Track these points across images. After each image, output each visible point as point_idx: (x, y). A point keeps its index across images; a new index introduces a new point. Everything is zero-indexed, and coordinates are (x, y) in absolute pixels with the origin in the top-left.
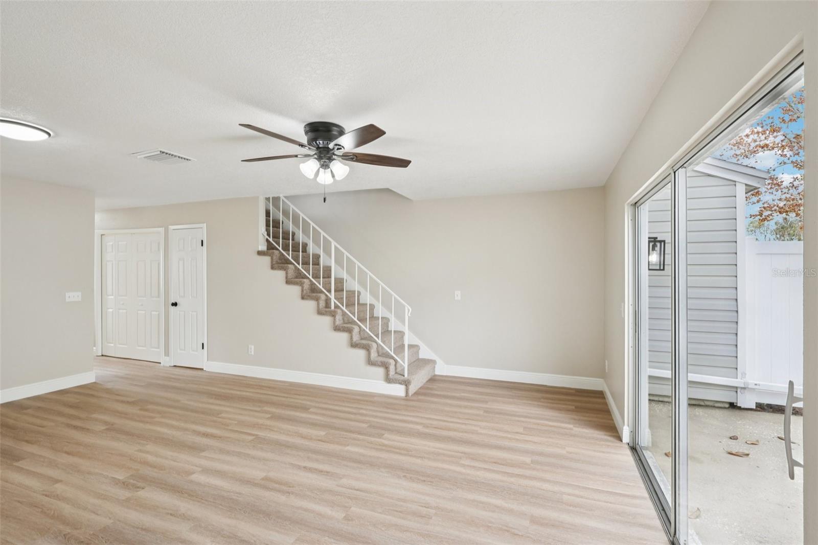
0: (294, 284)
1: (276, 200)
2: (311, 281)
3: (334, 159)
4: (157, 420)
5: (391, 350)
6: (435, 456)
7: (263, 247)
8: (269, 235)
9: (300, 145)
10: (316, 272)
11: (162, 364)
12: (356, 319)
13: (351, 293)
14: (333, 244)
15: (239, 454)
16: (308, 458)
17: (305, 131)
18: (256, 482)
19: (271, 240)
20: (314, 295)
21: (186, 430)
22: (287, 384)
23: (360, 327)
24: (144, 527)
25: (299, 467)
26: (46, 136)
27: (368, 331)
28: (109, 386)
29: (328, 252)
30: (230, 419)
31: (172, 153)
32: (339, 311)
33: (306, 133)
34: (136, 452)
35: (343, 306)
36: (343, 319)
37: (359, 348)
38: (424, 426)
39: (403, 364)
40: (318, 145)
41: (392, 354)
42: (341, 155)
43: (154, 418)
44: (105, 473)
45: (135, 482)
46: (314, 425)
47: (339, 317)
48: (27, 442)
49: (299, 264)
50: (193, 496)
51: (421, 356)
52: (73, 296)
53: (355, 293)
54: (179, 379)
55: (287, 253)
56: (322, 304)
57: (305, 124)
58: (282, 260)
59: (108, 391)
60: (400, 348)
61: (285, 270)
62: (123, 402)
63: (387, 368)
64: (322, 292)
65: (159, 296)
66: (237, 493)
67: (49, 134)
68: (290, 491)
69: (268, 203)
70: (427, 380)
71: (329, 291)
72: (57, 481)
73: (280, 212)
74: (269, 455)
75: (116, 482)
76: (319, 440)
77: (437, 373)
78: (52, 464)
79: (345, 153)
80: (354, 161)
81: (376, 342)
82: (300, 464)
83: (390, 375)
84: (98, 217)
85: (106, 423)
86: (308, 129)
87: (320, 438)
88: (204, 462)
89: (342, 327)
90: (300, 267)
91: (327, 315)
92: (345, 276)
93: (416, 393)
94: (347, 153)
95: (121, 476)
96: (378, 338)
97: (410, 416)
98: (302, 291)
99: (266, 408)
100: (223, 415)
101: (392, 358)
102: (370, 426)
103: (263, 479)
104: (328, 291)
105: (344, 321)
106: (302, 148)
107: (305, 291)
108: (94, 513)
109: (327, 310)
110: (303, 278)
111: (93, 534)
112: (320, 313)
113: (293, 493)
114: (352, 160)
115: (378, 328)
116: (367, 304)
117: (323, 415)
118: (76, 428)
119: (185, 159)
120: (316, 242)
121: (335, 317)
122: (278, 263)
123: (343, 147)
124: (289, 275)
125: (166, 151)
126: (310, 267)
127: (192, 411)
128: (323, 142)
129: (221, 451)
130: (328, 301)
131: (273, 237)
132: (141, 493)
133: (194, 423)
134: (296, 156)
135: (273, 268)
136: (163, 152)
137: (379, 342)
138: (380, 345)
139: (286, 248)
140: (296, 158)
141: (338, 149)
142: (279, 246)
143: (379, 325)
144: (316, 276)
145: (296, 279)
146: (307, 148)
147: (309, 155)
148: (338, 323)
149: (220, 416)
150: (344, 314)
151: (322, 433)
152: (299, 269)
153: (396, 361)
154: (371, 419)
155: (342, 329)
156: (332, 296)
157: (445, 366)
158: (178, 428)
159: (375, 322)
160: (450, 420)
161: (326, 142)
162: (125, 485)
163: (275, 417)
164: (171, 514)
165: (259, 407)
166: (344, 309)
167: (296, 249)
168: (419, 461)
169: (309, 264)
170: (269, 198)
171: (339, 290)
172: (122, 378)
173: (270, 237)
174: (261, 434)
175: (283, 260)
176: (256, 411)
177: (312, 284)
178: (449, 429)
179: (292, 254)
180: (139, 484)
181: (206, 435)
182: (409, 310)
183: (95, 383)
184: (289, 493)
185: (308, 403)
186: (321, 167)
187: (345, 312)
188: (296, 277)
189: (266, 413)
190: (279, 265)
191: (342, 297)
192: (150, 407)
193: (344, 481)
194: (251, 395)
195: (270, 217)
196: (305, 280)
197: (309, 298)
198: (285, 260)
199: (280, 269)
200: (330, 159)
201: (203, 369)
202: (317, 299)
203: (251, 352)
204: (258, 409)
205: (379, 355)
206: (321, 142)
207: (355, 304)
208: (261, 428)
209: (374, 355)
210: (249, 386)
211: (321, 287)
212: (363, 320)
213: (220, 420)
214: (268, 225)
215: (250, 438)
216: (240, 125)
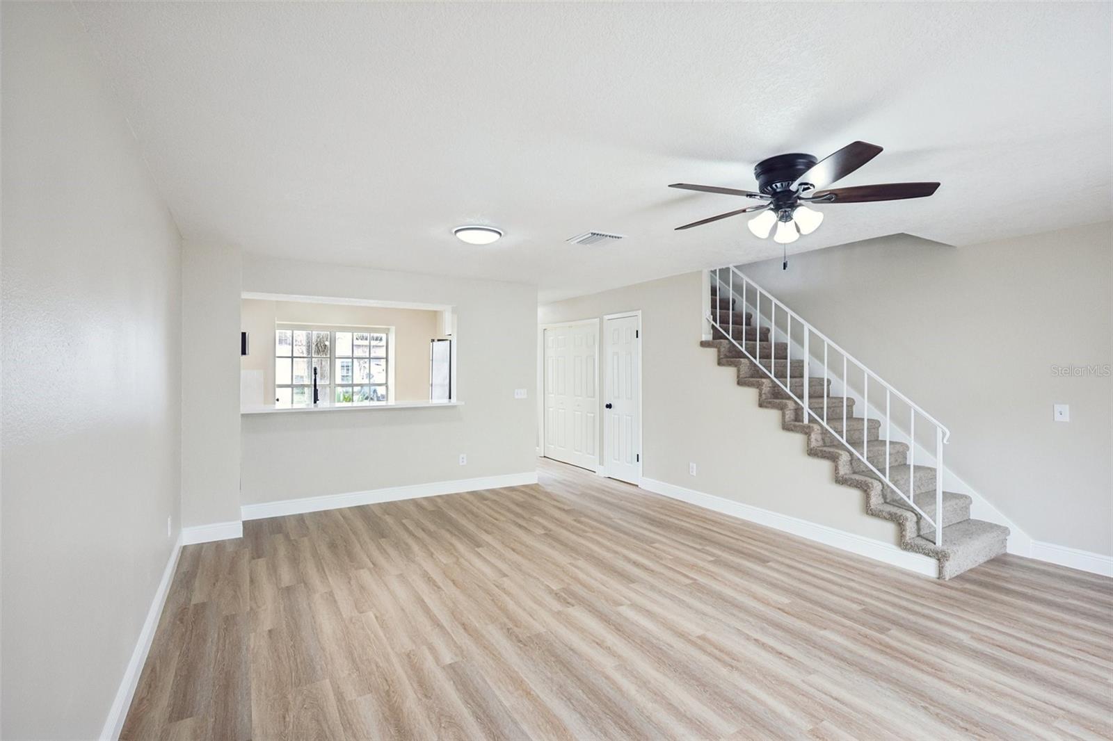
0: (749, 386)
1: (724, 272)
2: (772, 381)
3: (800, 205)
4: (588, 534)
5: (909, 497)
6: (994, 694)
7: (708, 336)
8: (715, 320)
9: (747, 196)
10: (781, 368)
11: (596, 474)
12: (844, 441)
13: (836, 402)
14: (807, 327)
15: (673, 598)
16: (762, 629)
17: (755, 173)
18: (690, 637)
19: (717, 326)
20: (778, 401)
21: (616, 552)
22: (739, 522)
23: (851, 454)
24: (572, 647)
25: (748, 638)
26: (498, 236)
27: (865, 460)
28: (549, 489)
29: (798, 339)
30: (664, 551)
31: (603, 233)
32: (816, 427)
33: (758, 176)
34: (568, 565)
35: (823, 419)
36: (823, 439)
37: (850, 485)
38: (972, 637)
39: (933, 523)
40: (775, 190)
41: (911, 503)
42: (811, 197)
43: (586, 532)
44: (542, 579)
45: (566, 596)
46: (773, 585)
47: (815, 437)
48: (486, 531)
49: (755, 358)
50: (619, 631)
51: (974, 514)
52: (521, 394)
53: (843, 402)
54: (613, 494)
55: (739, 344)
56: (790, 415)
57: (757, 164)
58: (731, 352)
59: (548, 495)
60: (927, 496)
61: (736, 366)
62: (560, 509)
63: (901, 525)
64: (790, 398)
65: (594, 397)
66: (668, 644)
67: (500, 234)
68: (733, 664)
69: (714, 276)
70: (986, 559)
71: (801, 397)
72: (505, 575)
73: (729, 286)
74: (708, 609)
75: (551, 591)
76: (779, 609)
77: (1009, 551)
78: (501, 557)
79: (817, 193)
80: (832, 202)
81: (880, 481)
82: (750, 634)
83: (907, 538)
84: (541, 312)
85: (544, 527)
86: (759, 171)
87: (781, 607)
88: (632, 595)
89: (821, 451)
90: (757, 362)
91: (797, 432)
92: (826, 374)
93: (960, 578)
94: (820, 192)
95: (555, 587)
96: (884, 474)
97: (946, 613)
98: (760, 395)
99: (708, 548)
100: (657, 545)
101: (913, 511)
102: (865, 611)
103: (699, 637)
104: (799, 398)
105: (824, 443)
106: (751, 199)
107: (763, 396)
108: (531, 615)
109: (797, 423)
110: (761, 377)
111: (529, 637)
112: (786, 427)
113: (737, 669)
114: (829, 200)
115: (885, 459)
116: (863, 419)
117: (789, 575)
118: (520, 526)
119: (615, 237)
120: (781, 325)
121: (810, 435)
122: (726, 357)
123: (811, 185)
124: (741, 373)
125: (597, 232)
126: (771, 362)
127: (625, 533)
128: (782, 185)
129: (653, 588)
130: (798, 411)
131: (720, 323)
132: (570, 610)
133: (624, 546)
134: (744, 211)
135: (720, 364)
136: (595, 234)
137: (887, 480)
138: (887, 485)
139: (737, 336)
140: (744, 213)
141: (804, 190)
142: (729, 334)
143: (885, 454)
144: (781, 375)
145: (750, 378)
146: (758, 197)
147: (762, 206)
148: (814, 444)
149: (654, 545)
150: (824, 432)
151: (786, 601)
152: (755, 365)
153: (919, 518)
154: (867, 600)
155: (820, 454)
156: (805, 405)
157: (1032, 541)
158: (608, 549)
159: (880, 448)
160: (1034, 640)
161: (787, 183)
162: (557, 596)
163: (718, 562)
164: (597, 643)
165: (700, 544)
166: (824, 424)
167: (751, 336)
168: (957, 693)
169: (771, 358)
170: (716, 270)
171: (816, 395)
172: (559, 482)
173: (716, 323)
174: (702, 580)
175: (734, 353)
176: (695, 548)
177: (775, 386)
178: (1031, 657)
179: (746, 344)
180: (570, 600)
181: (635, 564)
182: (944, 434)
183: (537, 484)
184: (732, 667)
185: (767, 553)
186: (780, 220)
187: (827, 430)
188: (752, 377)
189: (710, 555)
190: (729, 359)
191: (821, 406)
192: (583, 519)
193: (813, 678)
194: (692, 527)
195: (716, 296)
196: (764, 380)
197: (770, 405)
198: (736, 351)
199: (730, 365)
200: (793, 206)
201: (637, 486)
202: (782, 408)
203: (692, 472)
204: (699, 547)
205: (886, 502)
206: (779, 185)
207: (842, 419)
208: (700, 571)
209: (876, 500)
210: (690, 515)
211: (788, 390)
212: (856, 443)
213: (654, 550)
214: (714, 306)
215: (688, 581)
216: (670, 186)
